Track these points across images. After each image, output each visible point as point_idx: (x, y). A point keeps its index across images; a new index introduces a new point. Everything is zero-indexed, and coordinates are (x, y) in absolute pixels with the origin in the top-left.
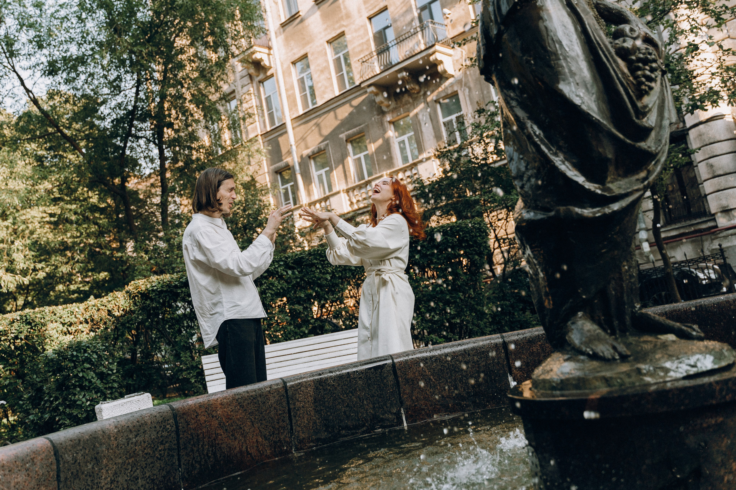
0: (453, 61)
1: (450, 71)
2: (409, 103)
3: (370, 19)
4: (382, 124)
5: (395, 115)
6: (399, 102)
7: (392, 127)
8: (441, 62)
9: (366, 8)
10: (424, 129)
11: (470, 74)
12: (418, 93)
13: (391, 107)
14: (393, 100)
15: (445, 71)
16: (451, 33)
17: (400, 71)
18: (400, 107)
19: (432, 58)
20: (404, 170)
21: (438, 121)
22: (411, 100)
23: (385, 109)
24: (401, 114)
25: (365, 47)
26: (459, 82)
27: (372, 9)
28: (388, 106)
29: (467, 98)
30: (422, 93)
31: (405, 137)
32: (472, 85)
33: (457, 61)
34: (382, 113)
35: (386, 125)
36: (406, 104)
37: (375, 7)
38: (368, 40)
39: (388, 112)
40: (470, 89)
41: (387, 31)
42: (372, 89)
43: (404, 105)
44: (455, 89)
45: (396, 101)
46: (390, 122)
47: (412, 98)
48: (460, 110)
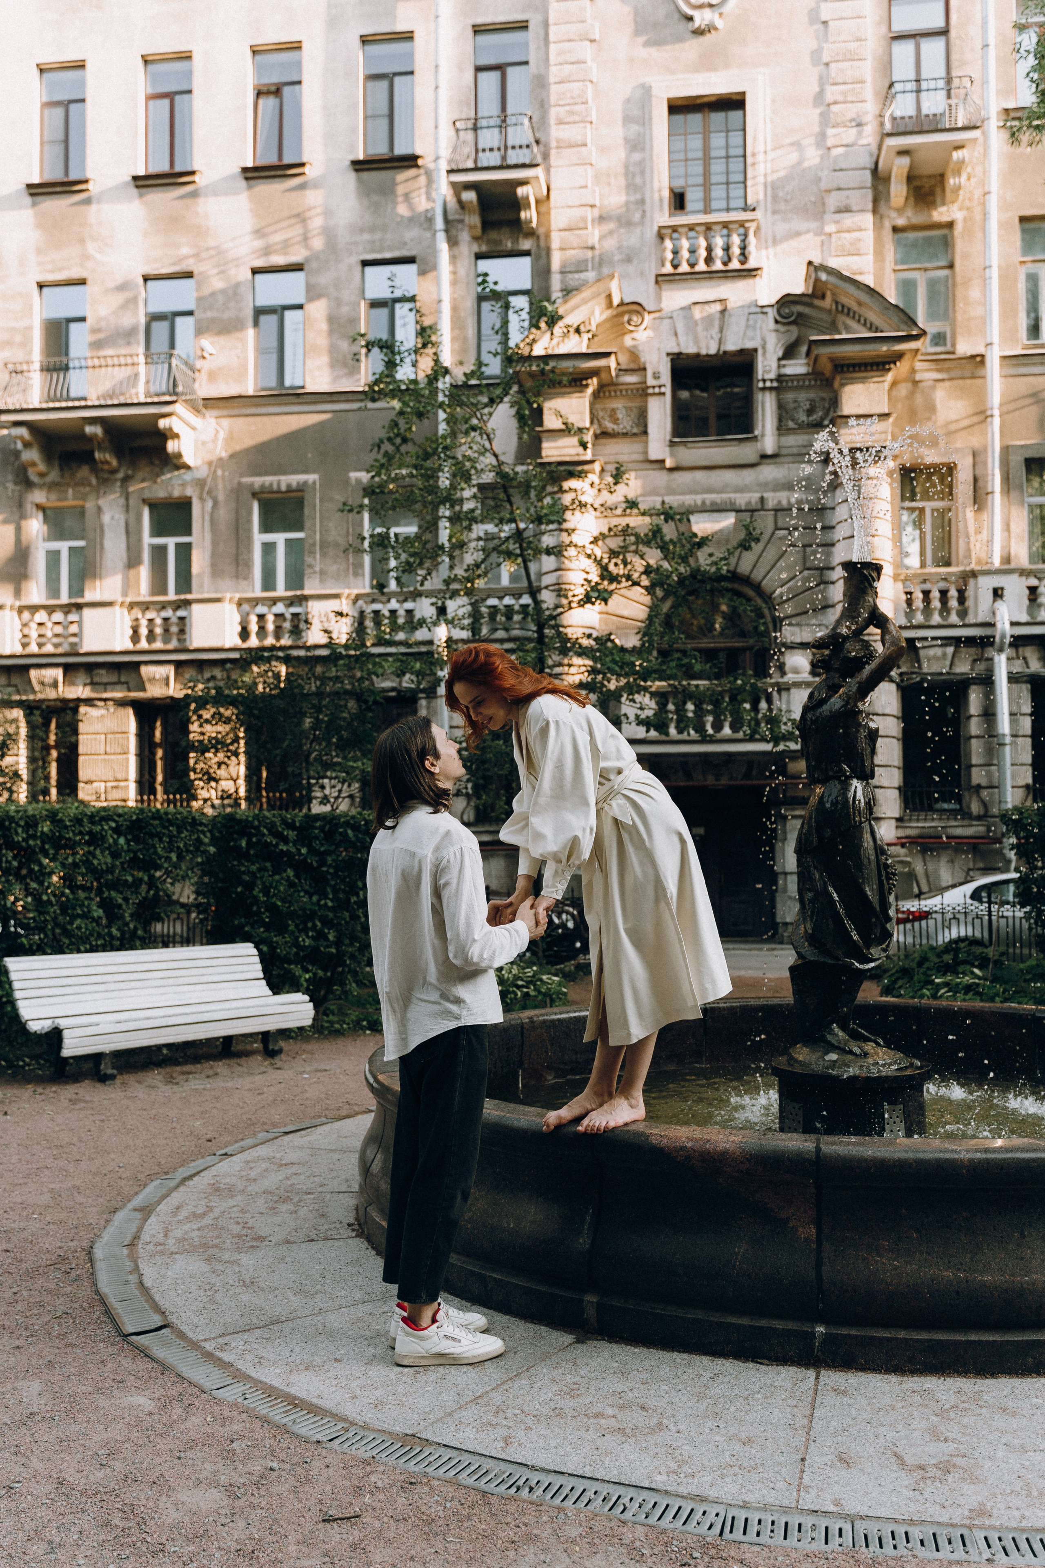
0: (196, 441)
1: (188, 458)
2: (90, 485)
3: (41, 286)
4: (20, 505)
5: (53, 496)
6: (67, 475)
7: (40, 515)
8: (176, 436)
9: (39, 264)
10: (108, 543)
11: (223, 477)
12: (114, 472)
13: (49, 479)
14: (57, 467)
15: (179, 455)
16: (204, 389)
17: (93, 421)
18: (68, 485)
19: (162, 423)
20: (50, 610)
21: (140, 540)
22: (94, 481)
23: (34, 478)
24: (66, 499)
25: (18, 339)
26: (201, 483)
27: (52, 271)
28: (42, 475)
29: (207, 518)
30: (121, 475)
31: (63, 546)
32: (221, 497)
33: (204, 443)
34: (28, 484)
35: (29, 508)
36: (82, 485)
37: (60, 270)
38: (29, 328)
39: (41, 486)
40: (216, 503)
41: (73, 327)
42: (23, 432)
43: (77, 484)
44: (189, 492)
45: (62, 469)
46: (39, 507)
47: (97, 477)
48: (188, 532)
